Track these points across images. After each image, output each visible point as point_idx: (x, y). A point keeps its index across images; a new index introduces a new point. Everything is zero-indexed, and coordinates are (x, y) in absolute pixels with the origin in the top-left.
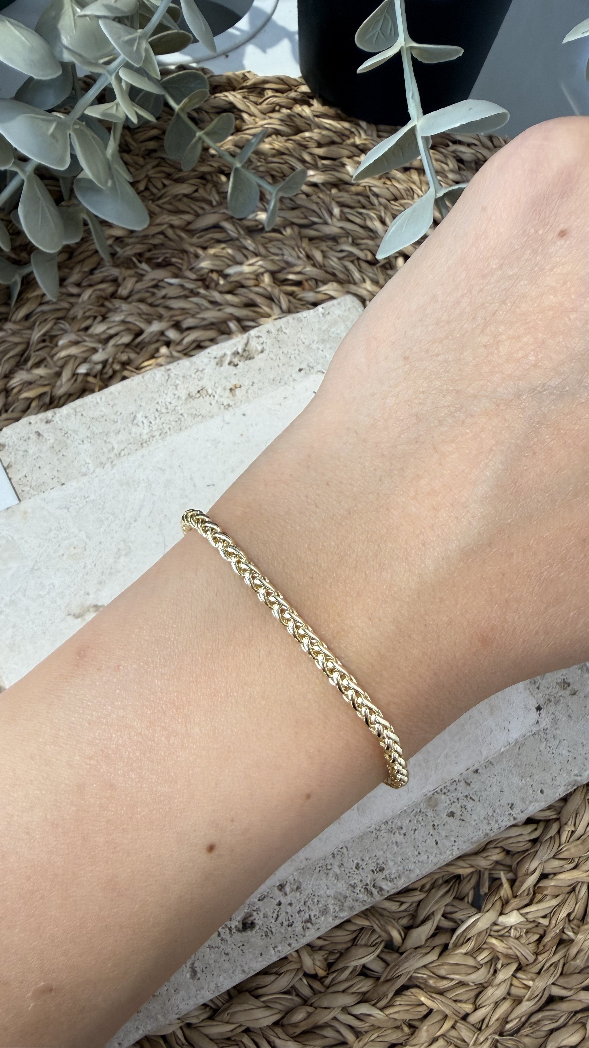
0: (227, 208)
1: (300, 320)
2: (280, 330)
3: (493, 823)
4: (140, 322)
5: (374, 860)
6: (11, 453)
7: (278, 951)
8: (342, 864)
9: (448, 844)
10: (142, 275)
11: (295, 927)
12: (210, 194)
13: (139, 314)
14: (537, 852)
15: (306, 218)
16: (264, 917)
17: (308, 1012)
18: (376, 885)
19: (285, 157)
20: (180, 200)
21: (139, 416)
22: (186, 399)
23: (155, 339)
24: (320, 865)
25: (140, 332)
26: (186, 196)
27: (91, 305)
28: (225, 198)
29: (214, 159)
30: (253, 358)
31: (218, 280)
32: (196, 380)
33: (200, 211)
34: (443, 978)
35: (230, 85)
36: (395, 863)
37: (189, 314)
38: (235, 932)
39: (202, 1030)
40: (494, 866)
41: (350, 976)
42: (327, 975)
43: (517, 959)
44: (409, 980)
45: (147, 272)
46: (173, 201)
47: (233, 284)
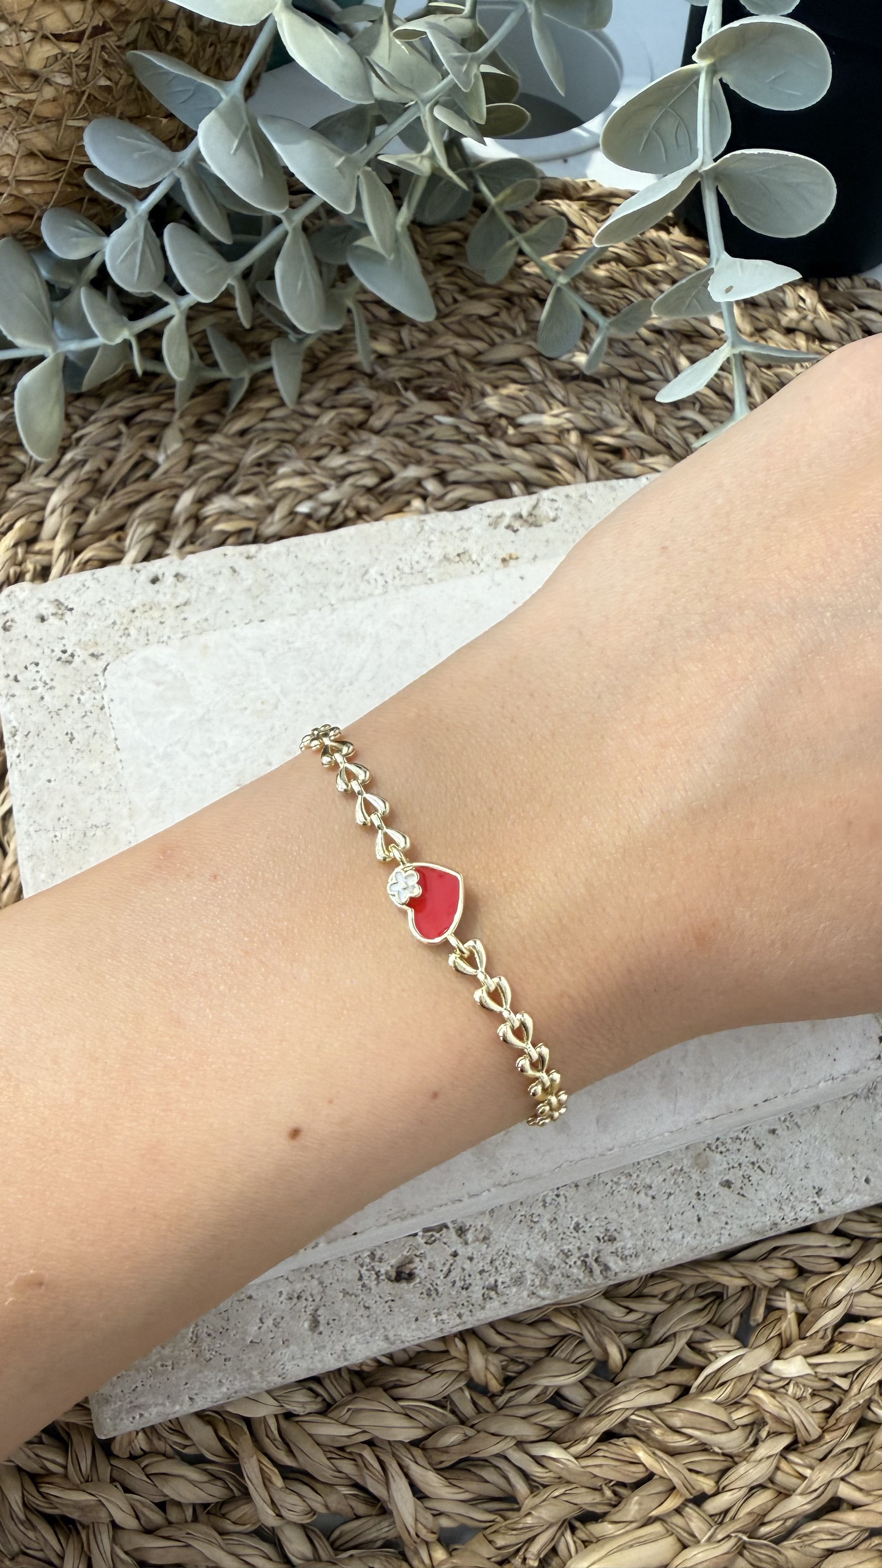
0: (535, 340)
1: (613, 489)
2: (585, 496)
3: (787, 1209)
4: (392, 462)
5: (603, 1224)
6: (192, 587)
7: (442, 1321)
8: (555, 1219)
9: (716, 1225)
10: (405, 406)
11: (472, 1292)
12: (515, 319)
13: (393, 453)
14: (846, 1276)
15: (641, 370)
16: (429, 1268)
17: (466, 1435)
18: (600, 1260)
19: (625, 290)
20: (473, 322)
21: (372, 572)
22: (441, 561)
23: (407, 488)
24: (523, 1213)
25: (391, 476)
26: (482, 318)
27: (332, 430)
28: (535, 328)
29: (528, 278)
30: (540, 526)
31: (507, 428)
32: (458, 541)
33: (498, 340)
34: (676, 1431)
35: (566, 192)
36: (633, 1235)
37: (458, 463)
38: (383, 1280)
39: (306, 1426)
40: (777, 1287)
41: (535, 1400)
42: (502, 1392)
43: (793, 1429)
44: (624, 1423)
45: (412, 402)
46: (464, 322)
47: (527, 436)
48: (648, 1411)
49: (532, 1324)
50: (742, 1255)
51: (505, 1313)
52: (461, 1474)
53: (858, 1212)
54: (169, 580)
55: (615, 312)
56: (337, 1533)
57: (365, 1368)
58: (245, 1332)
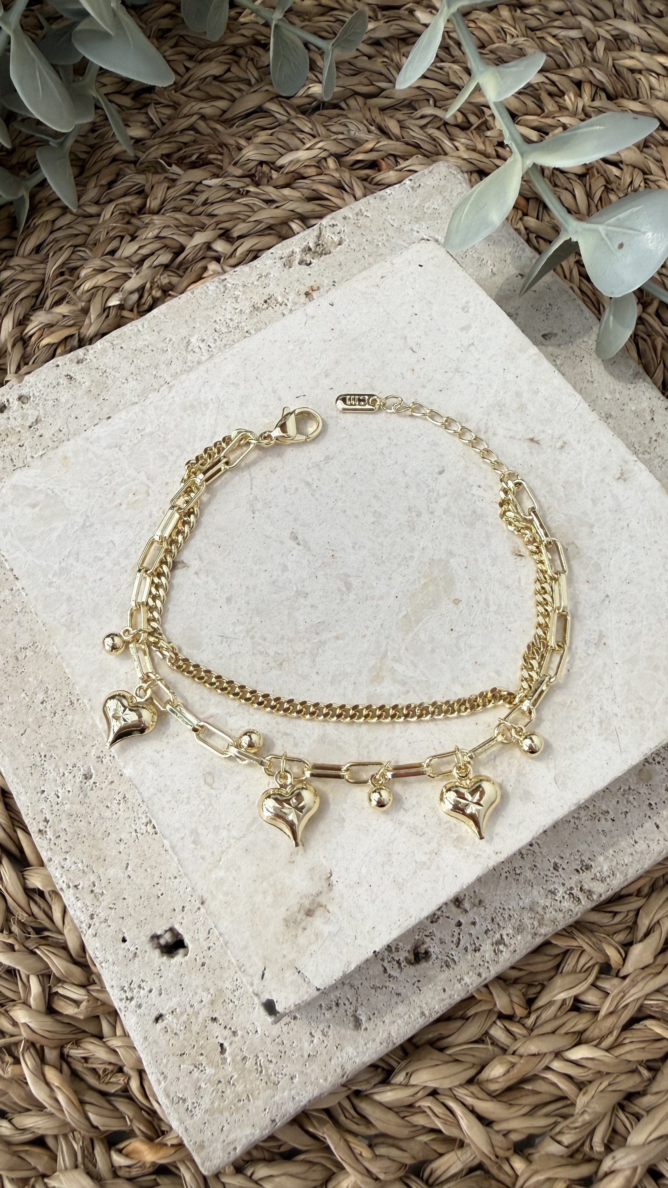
0: (270, 84)
1: (383, 199)
2: (359, 213)
4: (179, 235)
5: (577, 857)
6: (38, 404)
7: (465, 984)
8: (535, 866)
10: (174, 180)
11: (485, 952)
12: (246, 70)
13: (176, 226)
15: (371, 84)
16: (441, 943)
17: (512, 1063)
18: (583, 888)
19: (335, 12)
20: (210, 83)
21: (194, 341)
22: (251, 313)
23: (200, 255)
24: (506, 869)
25: (180, 249)
26: (216, 78)
27: (115, 223)
28: (267, 72)
30: (330, 253)
31: (271, 173)
32: (260, 289)
33: (236, 94)
36: (604, 857)
37: (239, 218)
38: (405, 966)
39: (375, 1098)
41: (559, 1013)
42: (529, 1014)
44: (640, 1009)
45: (179, 175)
46: (201, 87)
47: (290, 175)
48: (657, 994)
49: (537, 952)
52: (516, 1094)
54: (15, 404)
55: (332, 36)
56: (428, 1172)
58: (301, 1049)
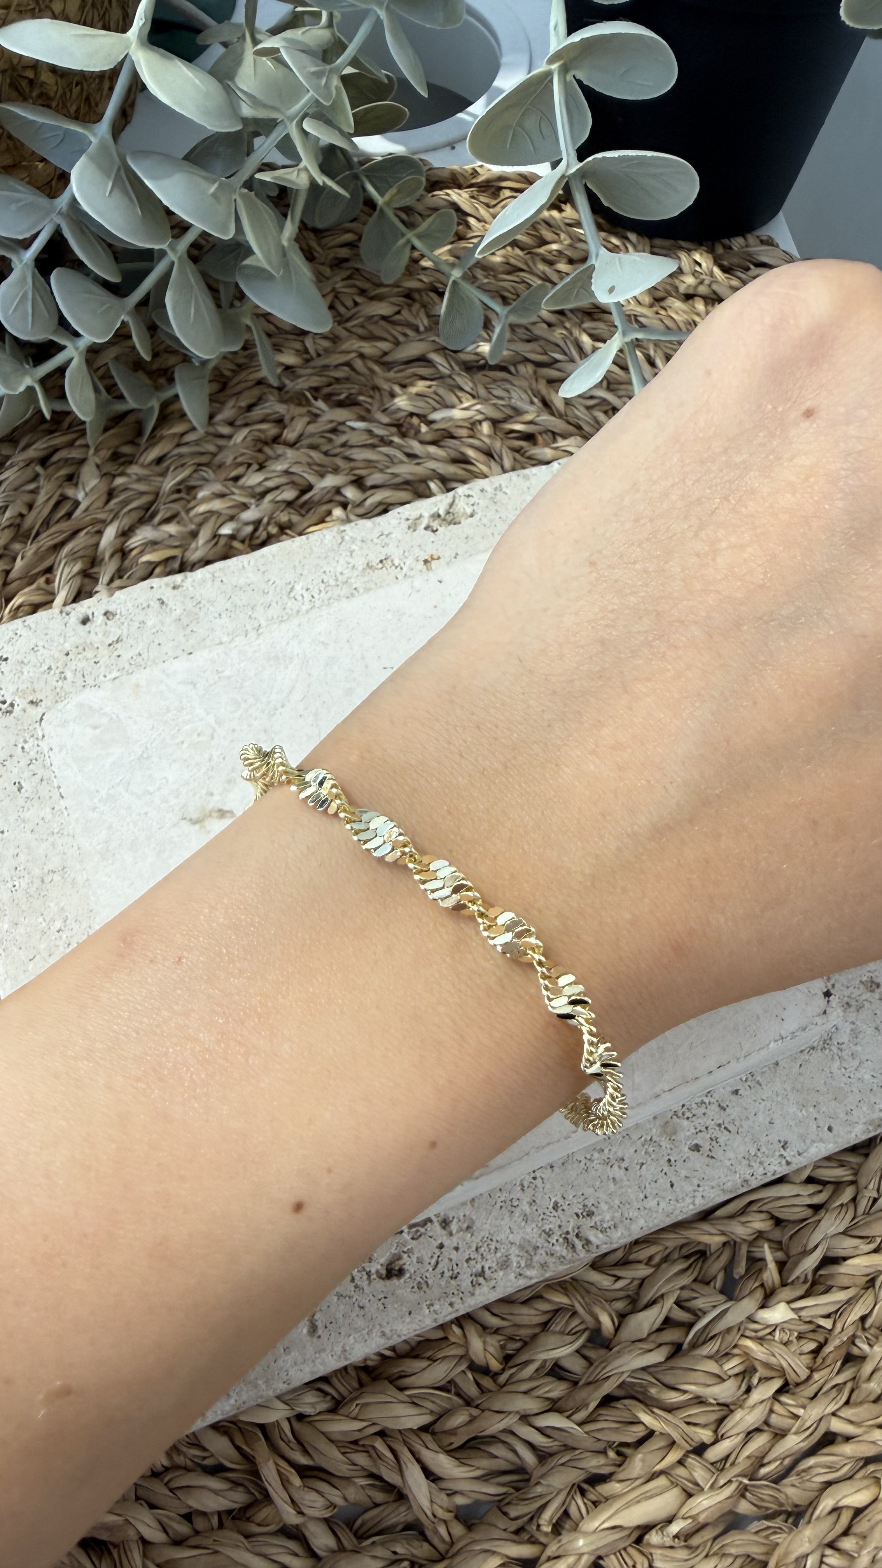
0: (438, 336)
1: (526, 478)
2: (499, 488)
3: (756, 1165)
4: (309, 473)
5: (580, 1200)
6: (123, 624)
7: (434, 1311)
8: (534, 1201)
9: (688, 1188)
10: (317, 416)
11: (461, 1280)
12: (416, 316)
13: (309, 464)
14: (820, 1221)
15: (546, 354)
16: (418, 1263)
17: (472, 1416)
18: (580, 1235)
19: (522, 274)
20: (376, 323)
21: (298, 587)
22: (364, 570)
23: (327, 498)
24: (503, 1199)
25: (308, 488)
26: (384, 318)
27: (247, 448)
28: (437, 323)
29: (425, 272)
30: (459, 523)
31: (419, 426)
32: (379, 547)
33: (401, 338)
34: (672, 1388)
35: (455, 181)
36: (611, 1207)
37: (376, 467)
38: (375, 1279)
39: (318, 1425)
40: (755, 1239)
41: (535, 1374)
42: (503, 1370)
43: (782, 1373)
44: (622, 1385)
45: (323, 411)
46: (366, 324)
47: (439, 433)
48: (644, 1372)
49: (525, 1302)
50: (719, 1213)
51: (494, 1296)
52: (472, 1453)
53: (828, 1158)
54: (99, 619)
55: (514, 297)
56: (359, 1522)
57: (369, 1363)
